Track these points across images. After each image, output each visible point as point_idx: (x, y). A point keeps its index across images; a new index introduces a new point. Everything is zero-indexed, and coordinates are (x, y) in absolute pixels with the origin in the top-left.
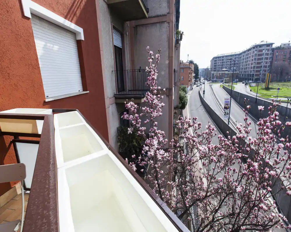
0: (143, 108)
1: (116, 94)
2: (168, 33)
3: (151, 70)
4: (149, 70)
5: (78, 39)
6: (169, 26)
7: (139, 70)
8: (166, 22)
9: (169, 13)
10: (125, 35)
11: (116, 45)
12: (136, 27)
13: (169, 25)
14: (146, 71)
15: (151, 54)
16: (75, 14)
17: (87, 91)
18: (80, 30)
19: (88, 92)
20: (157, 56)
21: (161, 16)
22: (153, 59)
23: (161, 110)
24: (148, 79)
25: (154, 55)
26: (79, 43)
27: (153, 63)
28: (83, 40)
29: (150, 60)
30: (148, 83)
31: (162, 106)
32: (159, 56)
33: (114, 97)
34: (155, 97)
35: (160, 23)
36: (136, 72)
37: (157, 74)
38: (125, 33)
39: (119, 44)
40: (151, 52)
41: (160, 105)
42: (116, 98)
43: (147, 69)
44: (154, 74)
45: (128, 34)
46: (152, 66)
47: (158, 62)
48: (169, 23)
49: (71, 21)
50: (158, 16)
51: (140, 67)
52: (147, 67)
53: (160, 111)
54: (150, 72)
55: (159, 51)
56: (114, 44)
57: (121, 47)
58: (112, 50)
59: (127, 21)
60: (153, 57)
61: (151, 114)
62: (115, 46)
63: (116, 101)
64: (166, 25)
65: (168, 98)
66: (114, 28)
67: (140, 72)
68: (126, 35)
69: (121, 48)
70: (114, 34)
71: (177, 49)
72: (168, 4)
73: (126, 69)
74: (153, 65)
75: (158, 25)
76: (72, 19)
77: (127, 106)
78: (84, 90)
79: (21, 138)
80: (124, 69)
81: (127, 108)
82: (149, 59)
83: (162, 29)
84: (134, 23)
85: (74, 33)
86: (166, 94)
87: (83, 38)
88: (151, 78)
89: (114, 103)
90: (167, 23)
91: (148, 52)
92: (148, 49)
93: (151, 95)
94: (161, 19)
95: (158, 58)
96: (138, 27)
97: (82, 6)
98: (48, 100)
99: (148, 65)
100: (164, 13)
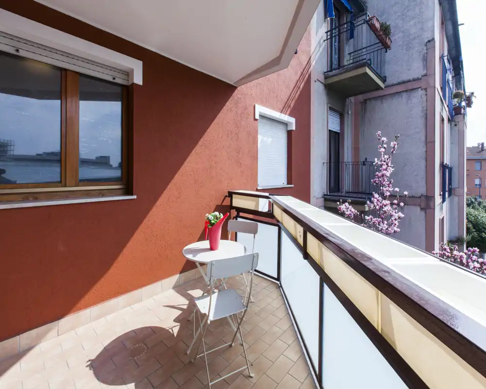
0: (366, 217)
1: (326, 194)
2: (424, 104)
3: (383, 163)
4: (379, 163)
5: (289, 129)
6: (426, 95)
7: (364, 162)
8: (420, 89)
9: (425, 75)
10: (346, 115)
11: (332, 129)
12: (365, 101)
13: (426, 91)
14: (374, 164)
15: (383, 141)
16: (290, 106)
17: (291, 184)
18: (292, 120)
19: (293, 186)
20: (392, 144)
21: (409, 81)
22: (385, 148)
23: (397, 224)
24: (377, 175)
25: (388, 143)
26: (289, 133)
27: (385, 153)
28: (293, 130)
29: (382, 149)
30: (376, 181)
31: (399, 218)
32: (395, 145)
33: (323, 197)
34: (388, 202)
35: (409, 91)
36: (361, 166)
37: (393, 169)
38: (347, 112)
39: (336, 127)
40: (384, 139)
41: (396, 216)
42: (326, 200)
43: (376, 162)
44: (387, 168)
45: (352, 112)
46: (384, 157)
47: (394, 152)
48: (426, 89)
49: (285, 114)
50: (404, 82)
51: (366, 159)
52: (376, 159)
53: (395, 225)
54: (381, 165)
55: (396, 137)
56: (329, 128)
57: (339, 131)
58: (325, 137)
59: (351, 96)
60: (385, 146)
61: (378, 226)
62: (330, 130)
63: (325, 204)
64: (421, 92)
65: (423, 213)
66: (331, 109)
67: (364, 164)
68: (348, 114)
69: (339, 133)
70: (329, 116)
71: (456, 125)
72: (423, 63)
73: (345, 161)
74: (386, 156)
75: (404, 95)
76: (286, 112)
77: (340, 208)
78: (288, 184)
80: (340, 161)
81: (340, 210)
82: (380, 147)
83: (411, 100)
84: (361, 98)
85: (286, 124)
86: (420, 205)
87: (294, 128)
88: (380, 174)
89: (322, 206)
90: (422, 90)
91: (379, 139)
92: (379, 135)
93: (380, 198)
94: (410, 86)
95: (394, 147)
96: (368, 102)
97: (296, 97)
98: (259, 188)
99: (379, 155)
100: (416, 77)
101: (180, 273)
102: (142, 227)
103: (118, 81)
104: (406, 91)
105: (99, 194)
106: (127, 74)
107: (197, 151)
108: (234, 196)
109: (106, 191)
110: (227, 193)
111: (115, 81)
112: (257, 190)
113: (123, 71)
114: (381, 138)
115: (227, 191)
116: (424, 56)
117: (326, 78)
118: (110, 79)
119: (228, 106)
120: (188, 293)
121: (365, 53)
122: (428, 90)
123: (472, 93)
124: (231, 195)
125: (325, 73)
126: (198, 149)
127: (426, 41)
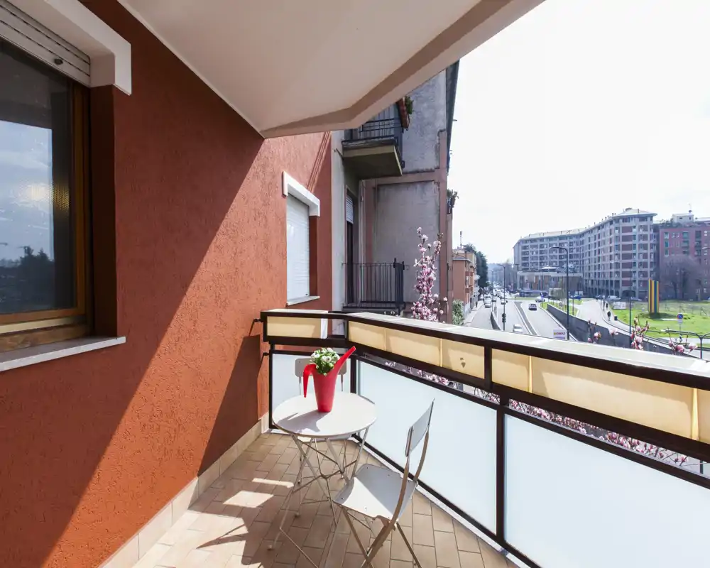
1: (345, 305)
3: (424, 265)
4: (420, 265)
5: (312, 214)
8: (433, 183)
9: (438, 168)
12: (379, 187)
13: (438, 188)
14: (415, 266)
15: (424, 239)
16: (314, 181)
17: (316, 295)
19: (318, 297)
20: (435, 243)
21: (423, 171)
25: (430, 242)
26: (313, 221)
27: (428, 254)
28: (318, 217)
29: (423, 248)
32: (439, 244)
35: (422, 183)
38: (360, 198)
39: (351, 219)
40: (425, 237)
43: (416, 264)
44: (430, 272)
45: (364, 200)
46: (426, 258)
48: (438, 183)
49: (311, 192)
50: (417, 172)
51: (395, 259)
52: (416, 261)
54: (422, 268)
55: (439, 235)
56: (347, 219)
57: (352, 223)
59: (364, 178)
62: (348, 222)
64: (434, 186)
66: (348, 192)
68: (361, 201)
69: (353, 225)
70: (347, 203)
72: (436, 154)
73: (360, 262)
74: (428, 258)
75: (418, 186)
76: (311, 189)
79: (278, 347)
82: (421, 246)
83: (425, 193)
84: (373, 182)
85: (306, 206)
87: (318, 214)
90: (435, 183)
91: (420, 237)
92: (419, 232)
94: (424, 177)
95: (437, 247)
96: (381, 188)
97: (320, 170)
98: (290, 304)
99: (419, 256)
100: (429, 168)
101: (199, 475)
102: (136, 401)
103: (65, 69)
104: (420, 182)
105: (24, 342)
106: (87, 60)
107: (218, 244)
108: (269, 318)
109: (41, 333)
110: (259, 314)
111: (59, 68)
112: (287, 307)
113: (79, 51)
114: (422, 234)
115: (260, 310)
116: (436, 147)
117: (345, 149)
118: (47, 59)
119: (254, 168)
120: (227, 506)
121: (378, 128)
122: (441, 185)
123: (456, 193)
124: (264, 317)
125: (343, 141)
126: (220, 239)
127: (438, 130)
